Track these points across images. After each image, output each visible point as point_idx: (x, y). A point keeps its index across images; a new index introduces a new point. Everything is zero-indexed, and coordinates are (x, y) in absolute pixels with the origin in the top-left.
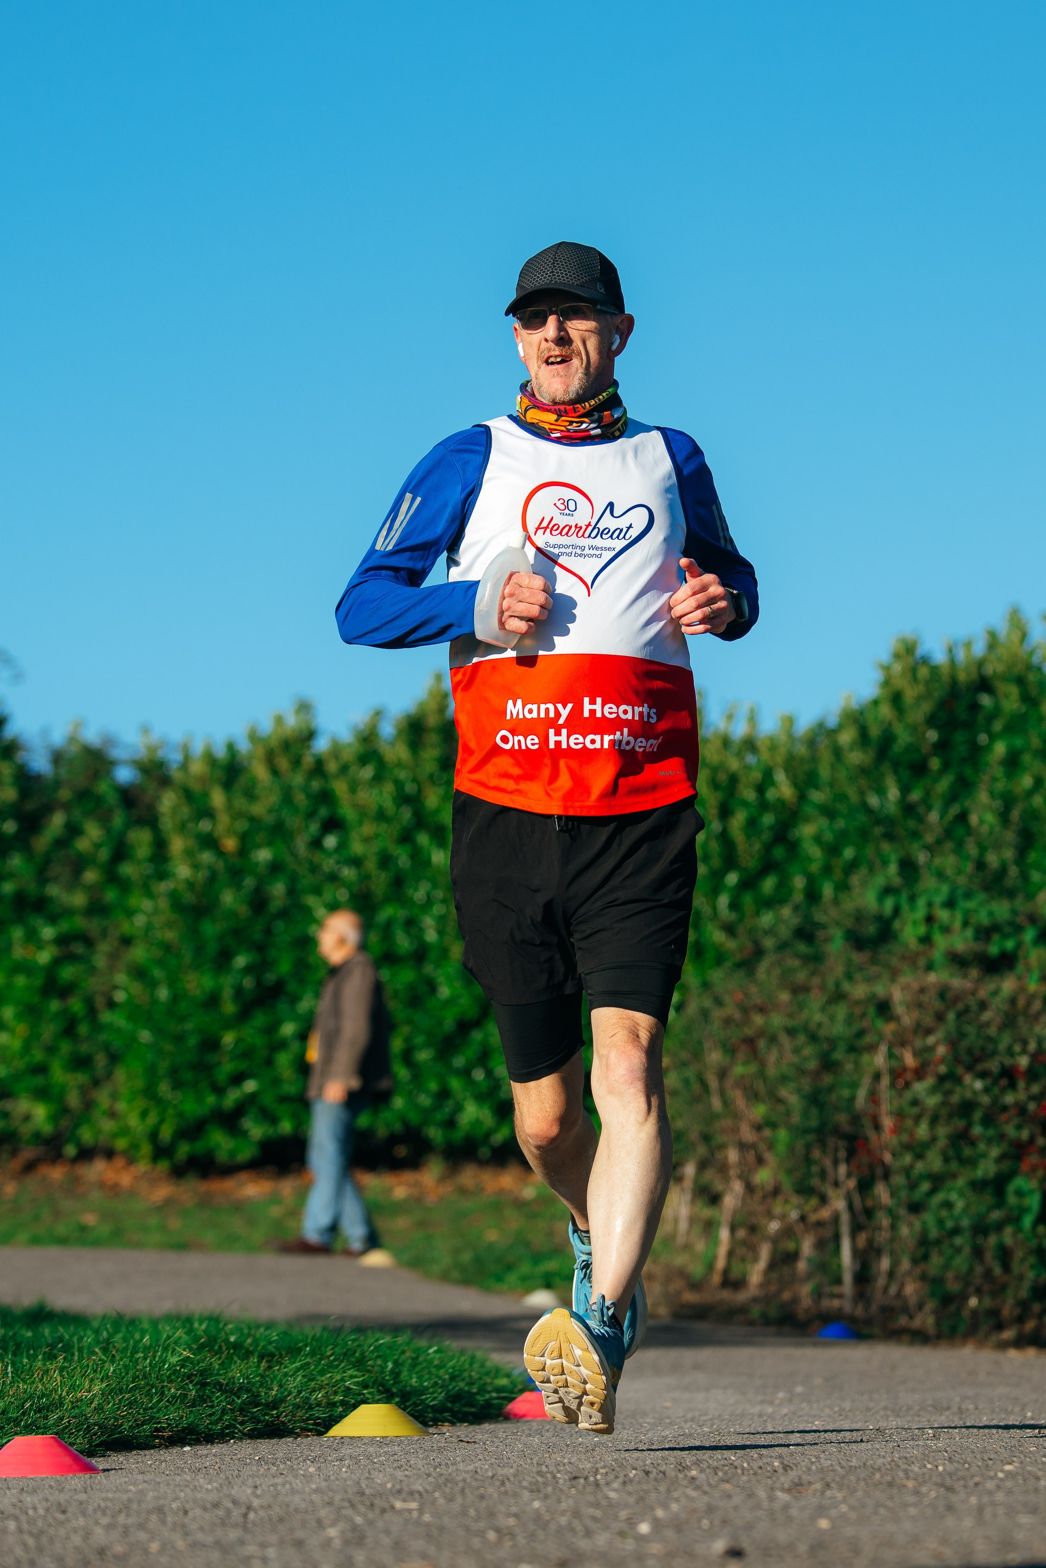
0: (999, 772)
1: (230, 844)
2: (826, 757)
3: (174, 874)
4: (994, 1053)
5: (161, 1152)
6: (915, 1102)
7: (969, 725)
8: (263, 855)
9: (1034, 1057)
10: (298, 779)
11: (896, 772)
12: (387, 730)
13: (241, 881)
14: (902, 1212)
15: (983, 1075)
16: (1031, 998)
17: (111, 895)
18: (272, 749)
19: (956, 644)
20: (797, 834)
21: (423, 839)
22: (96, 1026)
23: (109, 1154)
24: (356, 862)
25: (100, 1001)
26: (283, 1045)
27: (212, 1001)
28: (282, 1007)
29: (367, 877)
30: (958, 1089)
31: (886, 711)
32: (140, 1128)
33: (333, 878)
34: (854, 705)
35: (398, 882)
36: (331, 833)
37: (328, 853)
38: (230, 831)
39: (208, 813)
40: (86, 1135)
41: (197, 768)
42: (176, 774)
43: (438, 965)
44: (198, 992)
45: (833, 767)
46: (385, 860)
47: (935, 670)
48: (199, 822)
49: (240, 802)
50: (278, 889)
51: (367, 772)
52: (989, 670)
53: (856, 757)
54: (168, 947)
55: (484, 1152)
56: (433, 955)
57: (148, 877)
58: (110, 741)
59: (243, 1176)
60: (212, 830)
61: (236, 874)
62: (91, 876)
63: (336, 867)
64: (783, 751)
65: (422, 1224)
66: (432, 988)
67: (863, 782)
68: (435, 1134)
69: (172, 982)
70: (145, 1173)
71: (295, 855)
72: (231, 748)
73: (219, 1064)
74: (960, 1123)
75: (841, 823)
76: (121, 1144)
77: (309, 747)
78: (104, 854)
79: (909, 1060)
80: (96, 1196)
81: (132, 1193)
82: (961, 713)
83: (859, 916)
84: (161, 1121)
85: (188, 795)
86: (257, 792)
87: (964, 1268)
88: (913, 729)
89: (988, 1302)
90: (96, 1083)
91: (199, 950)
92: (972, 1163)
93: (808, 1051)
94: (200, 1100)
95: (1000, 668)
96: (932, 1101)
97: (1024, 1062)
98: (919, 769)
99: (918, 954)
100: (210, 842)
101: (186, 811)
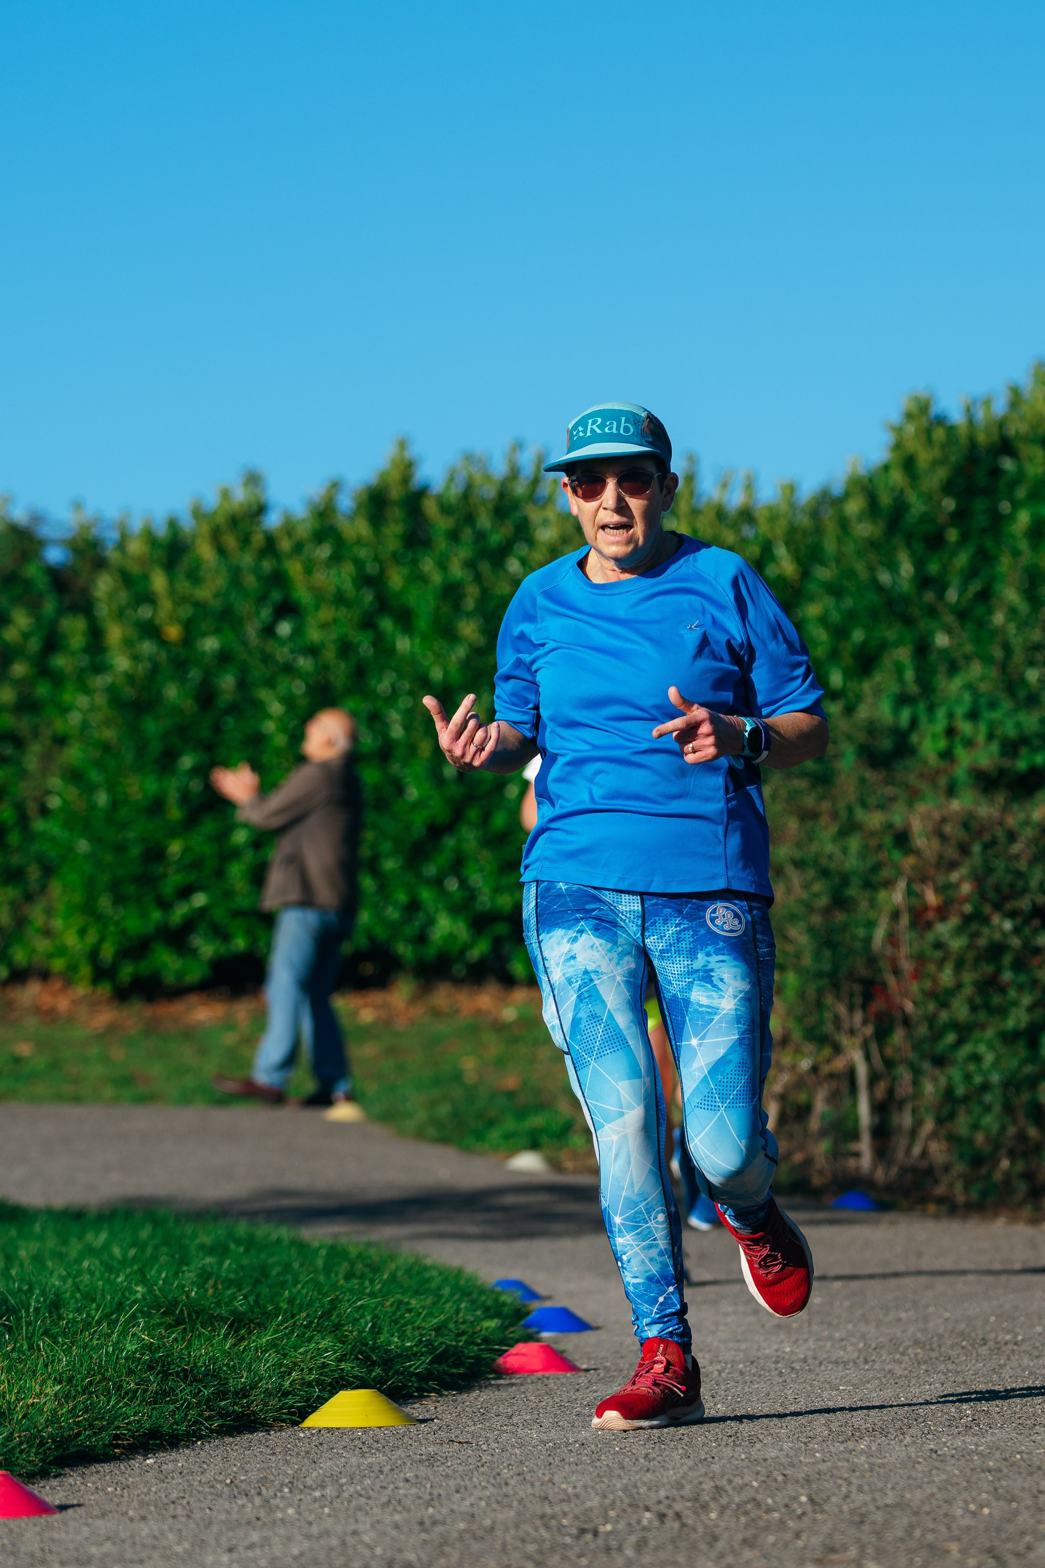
0: (1025, 545)
1: (173, 632)
2: (831, 528)
3: (112, 666)
4: (1025, 890)
5: (101, 973)
6: (939, 945)
7: (990, 492)
8: (210, 644)
10: (247, 559)
11: (909, 545)
12: (346, 503)
13: (186, 672)
14: (926, 1065)
15: (1013, 914)
17: (42, 690)
18: (218, 526)
19: (974, 403)
20: (800, 614)
21: (387, 624)
22: (28, 835)
23: (45, 975)
24: (313, 651)
25: (32, 807)
26: (235, 854)
27: (156, 806)
29: (326, 668)
30: (985, 931)
31: (897, 477)
32: (79, 946)
33: (288, 669)
34: (862, 471)
35: (360, 673)
36: (285, 619)
37: (282, 642)
38: (173, 618)
39: (149, 598)
40: (19, 956)
41: (135, 547)
42: (112, 554)
43: (405, 764)
44: (140, 796)
45: (839, 541)
46: (346, 648)
47: (951, 430)
48: (138, 607)
49: (184, 586)
50: (227, 682)
51: (324, 551)
52: (1012, 430)
53: (865, 530)
54: (106, 748)
55: (459, 969)
56: (400, 752)
57: (82, 670)
58: (37, 518)
59: (193, 999)
60: (153, 616)
61: (180, 666)
62: (19, 669)
63: (290, 657)
64: (783, 522)
65: (392, 1051)
66: (399, 788)
67: (873, 557)
68: (405, 950)
69: (111, 786)
70: (85, 997)
71: (245, 644)
72: (173, 524)
73: (165, 875)
74: (989, 969)
75: (849, 602)
76: (58, 964)
77: (259, 523)
78: (34, 645)
79: (932, 897)
80: (31, 1023)
81: (70, 1019)
82: (982, 479)
83: (874, 729)
84: (102, 940)
85: (126, 578)
86: (201, 574)
87: (995, 1128)
88: (928, 497)
89: (1020, 1166)
90: (29, 898)
91: (141, 750)
92: (1003, 1012)
93: (819, 886)
94: (144, 916)
95: (1023, 428)
96: (958, 944)
98: (935, 541)
99: (938, 772)
100: (150, 630)
101: (123, 596)
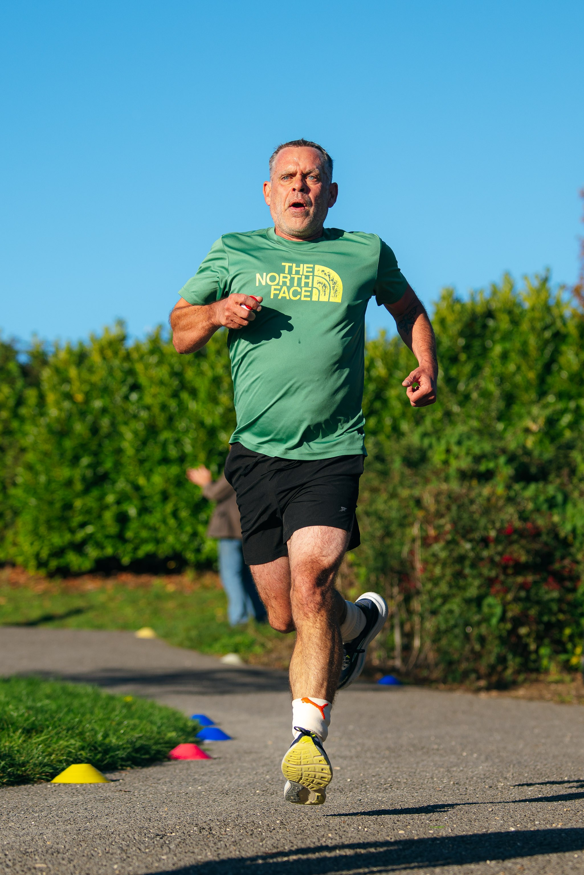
0: (498, 362)
1: (80, 397)
3: (49, 414)
4: (477, 529)
5: (41, 564)
6: (434, 555)
7: (482, 336)
8: (98, 404)
9: (500, 531)
10: (116, 362)
13: (85, 417)
14: (427, 615)
15: (470, 541)
16: (499, 498)
17: (15, 424)
18: (103, 346)
19: (475, 292)
20: (387, 394)
21: (185, 396)
22: (6, 496)
23: (13, 565)
24: (148, 408)
25: (8, 482)
26: (106, 507)
27: (69, 483)
28: (107, 486)
29: (154, 417)
30: (457, 549)
32: (30, 551)
35: (171, 420)
36: (134, 392)
37: (133, 403)
38: (80, 390)
39: (67, 380)
41: (63, 355)
42: (51, 359)
44: (62, 478)
46: (164, 407)
47: (463, 306)
48: (62, 385)
49: (85, 375)
51: (154, 359)
52: (493, 306)
54: (46, 454)
56: (189, 459)
57: (35, 415)
58: (14, 340)
59: (86, 577)
60: (70, 390)
61: (83, 414)
62: (4, 414)
63: (136, 411)
64: (380, 349)
65: (182, 606)
68: (190, 556)
69: (47, 473)
70: (33, 576)
71: (114, 404)
72: (81, 344)
73: (73, 517)
76: (20, 560)
77: (123, 345)
78: (11, 402)
79: (432, 532)
80: (6, 588)
81: (26, 586)
82: (478, 329)
83: (409, 449)
84: (41, 548)
85: (57, 371)
86: (94, 369)
87: (459, 646)
88: (451, 338)
89: (472, 665)
90: (6, 526)
91: (62, 455)
92: (463, 589)
93: (377, 525)
94: (61, 536)
95: (499, 305)
96: (443, 555)
97: (493, 534)
99: (440, 471)
100: (69, 396)
101: (56, 379)
